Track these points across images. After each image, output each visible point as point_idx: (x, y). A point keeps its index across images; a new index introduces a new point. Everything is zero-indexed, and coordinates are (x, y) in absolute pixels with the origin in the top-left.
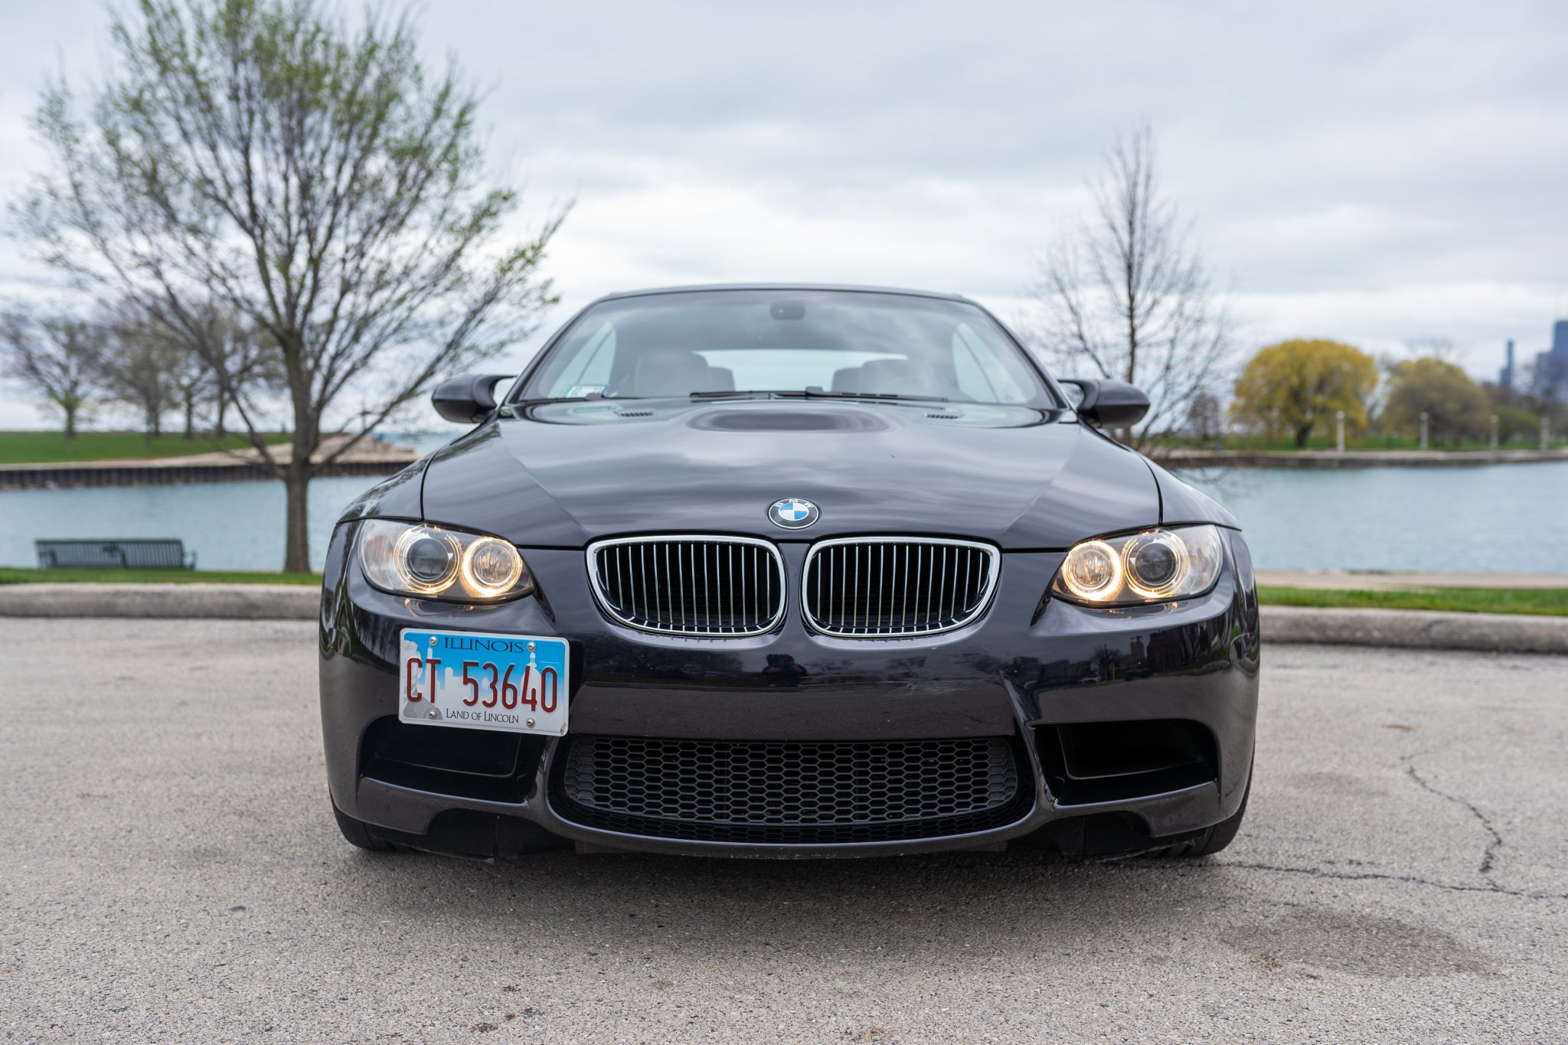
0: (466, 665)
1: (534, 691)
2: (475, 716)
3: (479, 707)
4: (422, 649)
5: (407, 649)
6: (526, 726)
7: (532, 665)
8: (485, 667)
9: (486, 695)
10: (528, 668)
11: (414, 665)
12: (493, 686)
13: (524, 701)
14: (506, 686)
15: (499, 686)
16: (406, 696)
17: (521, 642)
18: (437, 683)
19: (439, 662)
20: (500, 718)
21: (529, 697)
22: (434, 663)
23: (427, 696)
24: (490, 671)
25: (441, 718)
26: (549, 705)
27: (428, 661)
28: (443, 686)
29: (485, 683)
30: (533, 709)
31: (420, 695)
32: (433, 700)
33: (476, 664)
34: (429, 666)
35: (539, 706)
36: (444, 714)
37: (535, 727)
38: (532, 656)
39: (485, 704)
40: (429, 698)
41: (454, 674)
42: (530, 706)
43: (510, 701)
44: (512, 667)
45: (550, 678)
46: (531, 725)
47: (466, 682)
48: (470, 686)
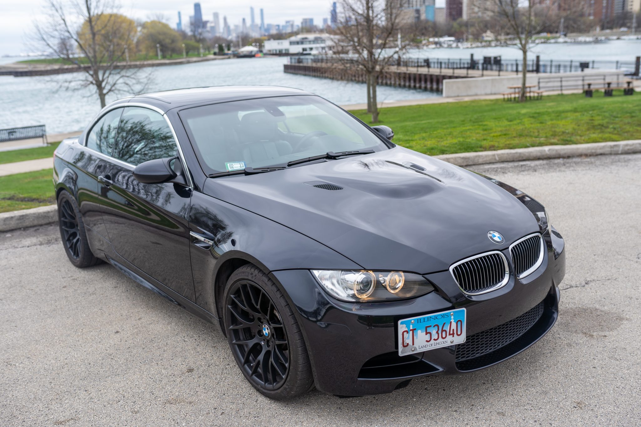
0: (426, 327)
1: (453, 330)
2: (430, 345)
3: (432, 341)
4: (408, 326)
5: (401, 328)
6: (450, 343)
7: (452, 321)
8: (434, 326)
9: (435, 336)
11: (405, 333)
12: (437, 333)
13: (450, 334)
14: (442, 331)
15: (440, 332)
16: (402, 346)
17: (448, 313)
18: (415, 337)
19: (415, 329)
20: (440, 343)
21: (451, 333)
22: (413, 330)
23: (411, 343)
24: (436, 327)
25: (417, 350)
26: (459, 333)
27: (411, 330)
28: (417, 338)
29: (434, 332)
30: (453, 336)
31: (408, 344)
32: (413, 344)
33: (430, 326)
34: (411, 332)
35: (455, 335)
36: (418, 348)
37: (454, 342)
38: (452, 317)
39: (435, 340)
40: (412, 345)
41: (422, 332)
42: (452, 336)
43: (444, 336)
44: (445, 323)
45: (459, 323)
46: (452, 342)
47: (426, 334)
48: (429, 335)
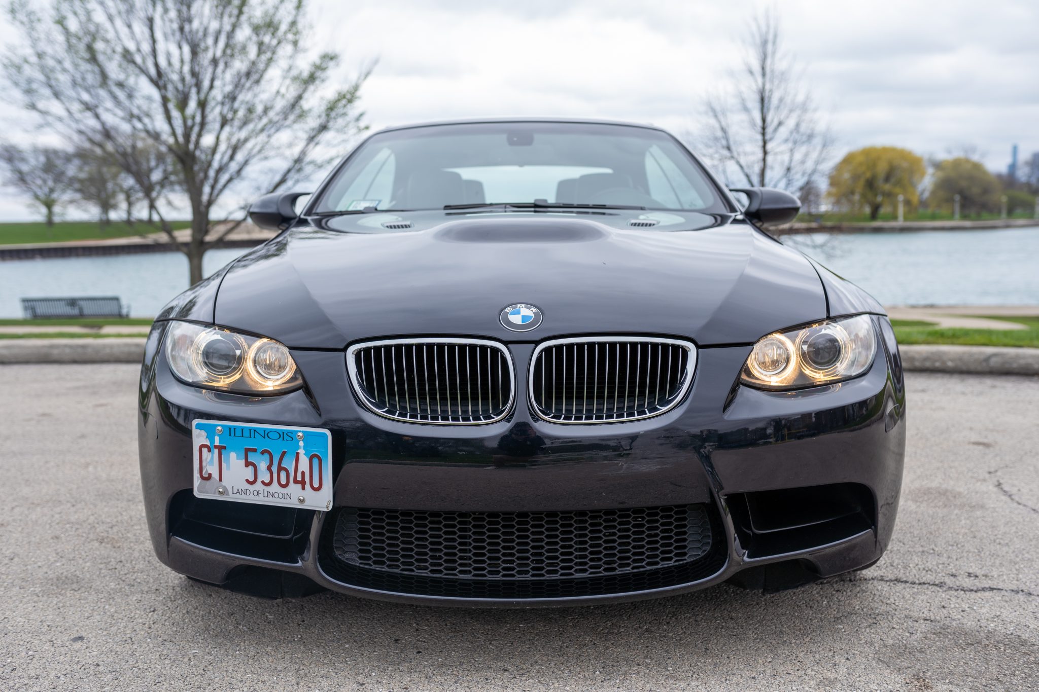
0: (247, 450)
1: (303, 473)
2: (255, 493)
3: (259, 486)
4: (210, 437)
5: (198, 436)
6: (297, 503)
7: (302, 452)
8: (262, 453)
9: (264, 476)
10: (298, 454)
11: (205, 450)
12: (269, 468)
13: (296, 481)
14: (280, 469)
15: (275, 469)
16: (199, 475)
17: (291, 432)
18: (224, 465)
19: (224, 448)
20: (276, 495)
21: (299, 478)
22: (221, 449)
23: (216, 475)
24: (267, 456)
25: (228, 494)
26: (316, 485)
27: (216, 447)
28: (228, 468)
29: (263, 465)
30: (303, 488)
31: (210, 475)
32: (221, 480)
33: (255, 450)
34: (216, 451)
35: (308, 486)
36: (230, 492)
37: (305, 504)
38: (301, 444)
39: (264, 483)
40: (217, 478)
41: (238, 458)
42: (301, 486)
43: (283, 482)
44: (284, 453)
45: (316, 460)
46: (302, 501)
47: (247, 465)
48: (251, 468)
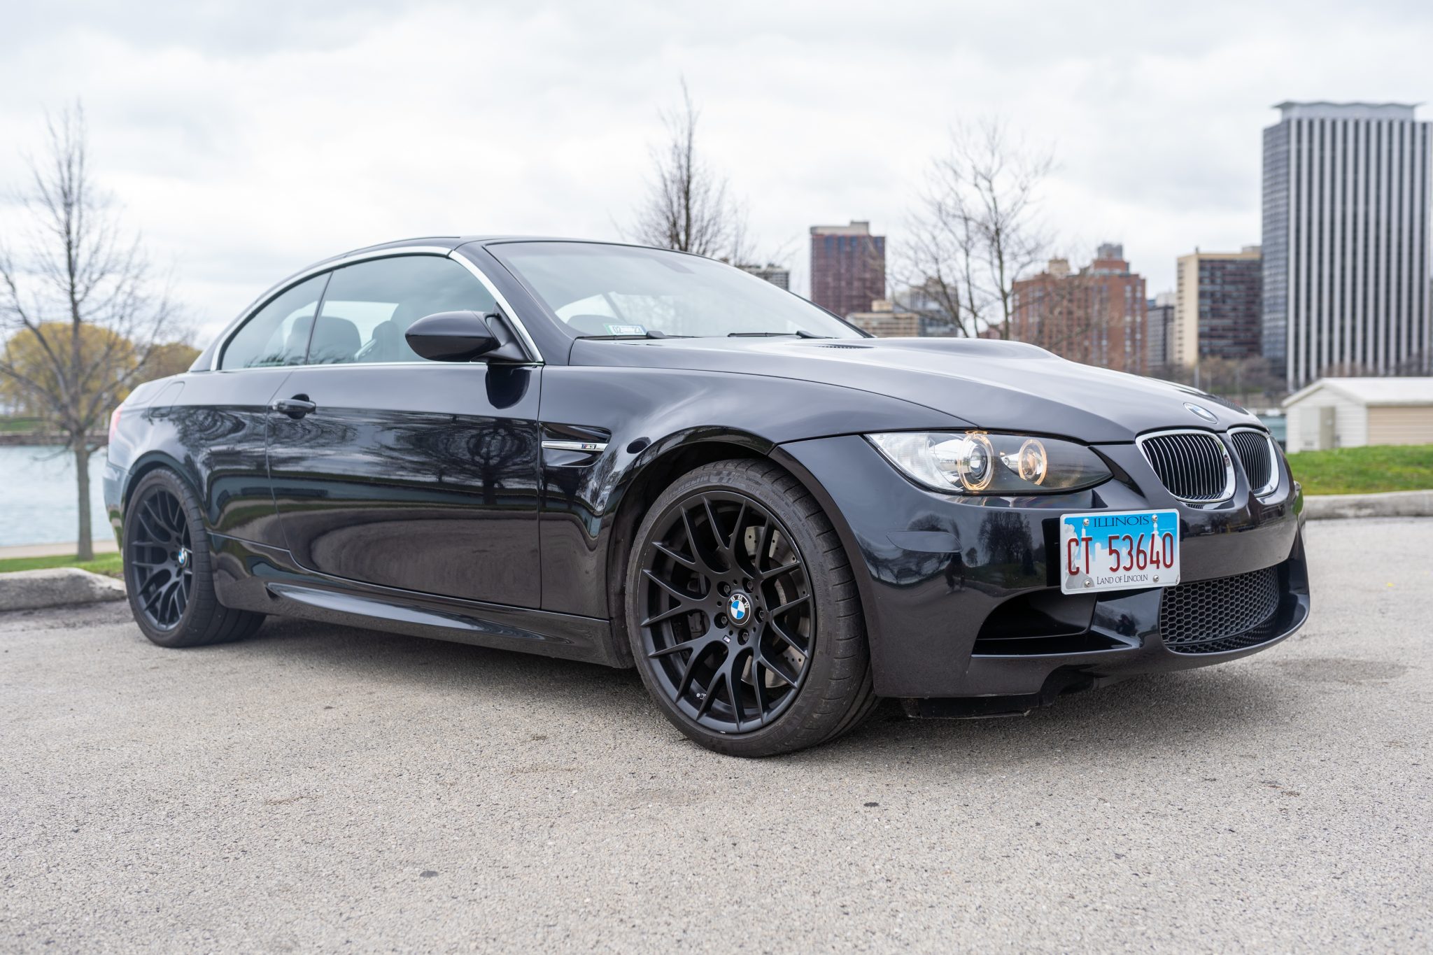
0: (1111, 538)
1: (1158, 553)
2: (1118, 580)
3: (1121, 572)
4: (1078, 531)
5: (1067, 531)
6: (1152, 582)
7: (1156, 532)
8: (1124, 539)
9: (1126, 562)
10: (1153, 535)
11: (1073, 544)
12: (1130, 553)
13: (1152, 562)
14: (1139, 552)
15: (1134, 553)
16: (1067, 571)
17: (1147, 516)
18: (1090, 556)
19: (1090, 539)
20: (1135, 578)
21: (1155, 559)
22: (1087, 540)
23: (1083, 569)
24: (1128, 541)
25: (1093, 586)
26: (1168, 563)
27: (1083, 539)
28: (1094, 560)
29: (1124, 552)
30: (1158, 567)
31: (1078, 569)
32: (1088, 572)
33: (1117, 538)
34: (1083, 544)
35: (1161, 564)
36: (1095, 582)
37: (1159, 582)
38: (1155, 525)
39: (1125, 568)
40: (1085, 572)
41: (1103, 548)
42: (1155, 565)
43: (1142, 564)
44: (1142, 536)
45: (1168, 539)
46: (1156, 580)
47: (1111, 554)
48: (1114, 555)
